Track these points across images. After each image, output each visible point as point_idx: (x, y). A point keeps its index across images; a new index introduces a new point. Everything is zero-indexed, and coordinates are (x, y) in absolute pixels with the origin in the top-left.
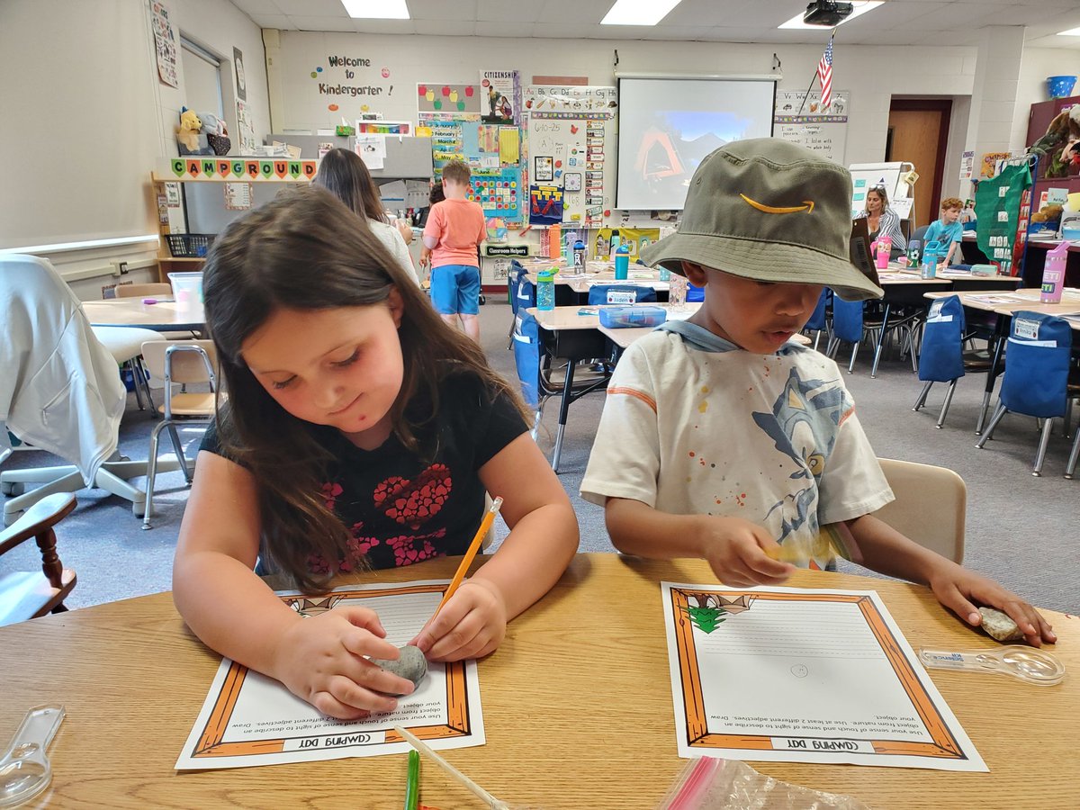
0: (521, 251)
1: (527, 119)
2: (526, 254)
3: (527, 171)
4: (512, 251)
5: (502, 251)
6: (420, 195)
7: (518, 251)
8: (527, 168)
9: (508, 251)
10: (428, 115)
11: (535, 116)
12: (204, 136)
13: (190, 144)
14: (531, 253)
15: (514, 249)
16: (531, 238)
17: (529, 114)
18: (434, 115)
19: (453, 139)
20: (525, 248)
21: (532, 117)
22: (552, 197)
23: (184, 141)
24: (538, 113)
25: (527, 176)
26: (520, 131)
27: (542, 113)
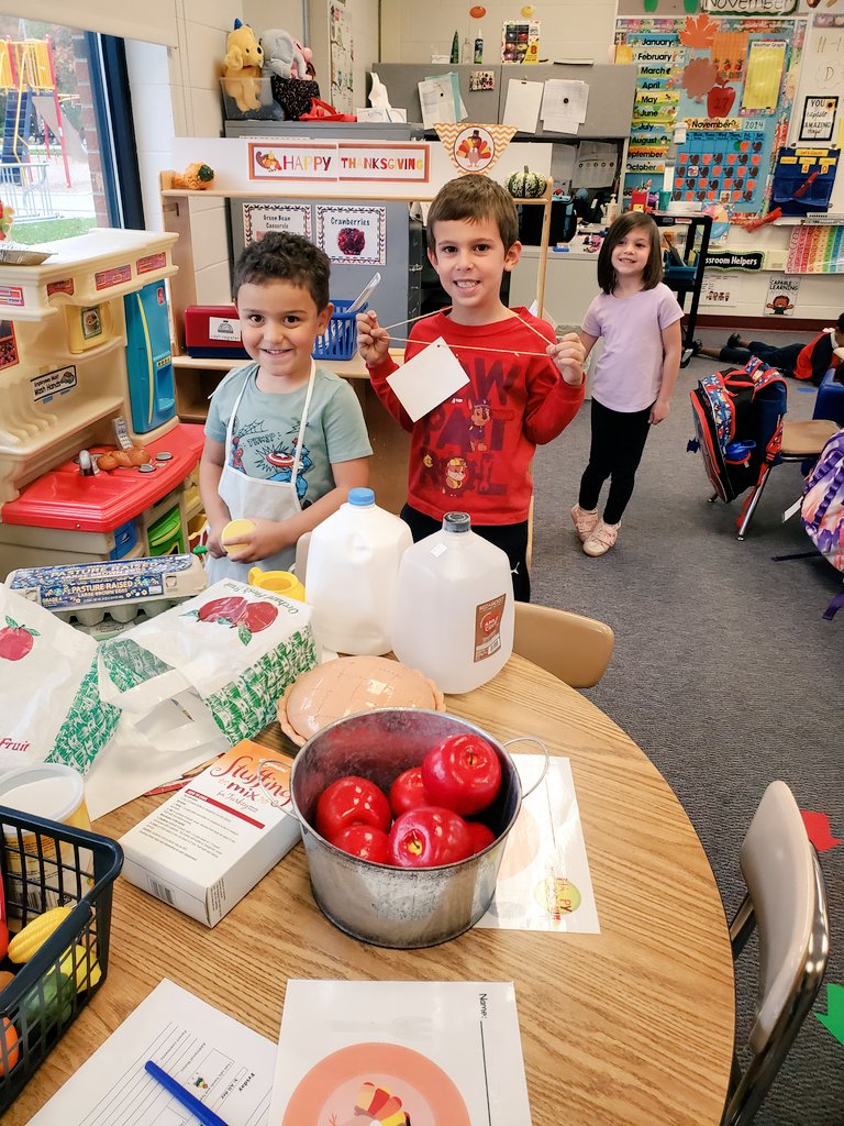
0: (749, 262)
1: (804, 26)
2: (758, 266)
3: (786, 123)
4: (735, 260)
5: (718, 261)
6: (600, 166)
7: (744, 262)
8: (788, 117)
9: (727, 261)
10: (632, 21)
11: (821, 21)
12: (267, 80)
13: (243, 97)
14: (766, 265)
15: (739, 257)
16: (770, 238)
17: (810, 19)
18: (642, 22)
19: (667, 66)
20: (758, 256)
21: (816, 25)
22: (816, 167)
23: (234, 92)
24: (826, 16)
25: (785, 131)
26: (788, 49)
27: (835, 16)
